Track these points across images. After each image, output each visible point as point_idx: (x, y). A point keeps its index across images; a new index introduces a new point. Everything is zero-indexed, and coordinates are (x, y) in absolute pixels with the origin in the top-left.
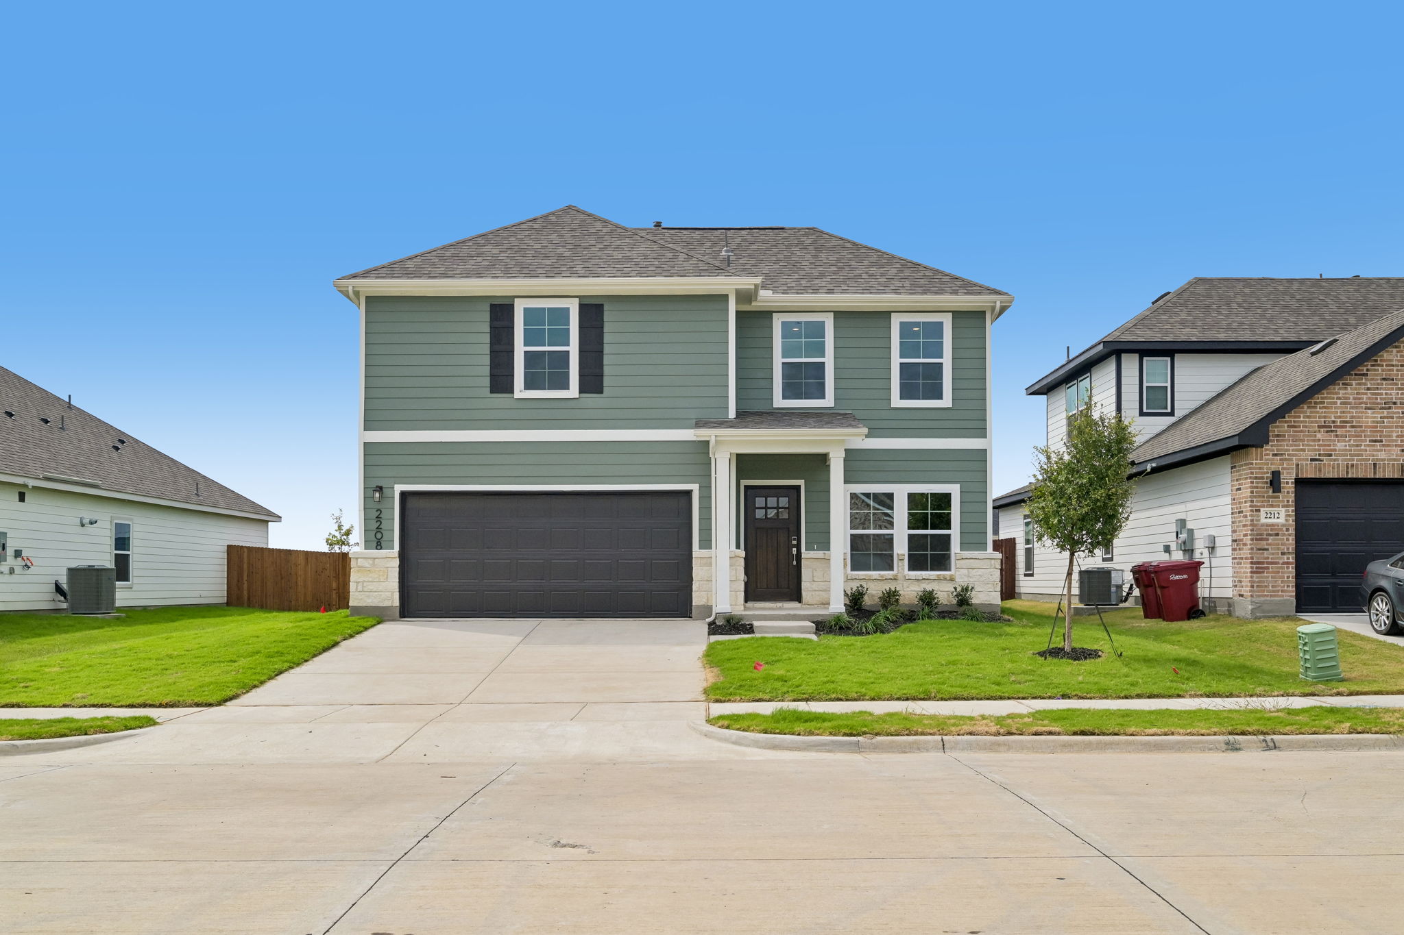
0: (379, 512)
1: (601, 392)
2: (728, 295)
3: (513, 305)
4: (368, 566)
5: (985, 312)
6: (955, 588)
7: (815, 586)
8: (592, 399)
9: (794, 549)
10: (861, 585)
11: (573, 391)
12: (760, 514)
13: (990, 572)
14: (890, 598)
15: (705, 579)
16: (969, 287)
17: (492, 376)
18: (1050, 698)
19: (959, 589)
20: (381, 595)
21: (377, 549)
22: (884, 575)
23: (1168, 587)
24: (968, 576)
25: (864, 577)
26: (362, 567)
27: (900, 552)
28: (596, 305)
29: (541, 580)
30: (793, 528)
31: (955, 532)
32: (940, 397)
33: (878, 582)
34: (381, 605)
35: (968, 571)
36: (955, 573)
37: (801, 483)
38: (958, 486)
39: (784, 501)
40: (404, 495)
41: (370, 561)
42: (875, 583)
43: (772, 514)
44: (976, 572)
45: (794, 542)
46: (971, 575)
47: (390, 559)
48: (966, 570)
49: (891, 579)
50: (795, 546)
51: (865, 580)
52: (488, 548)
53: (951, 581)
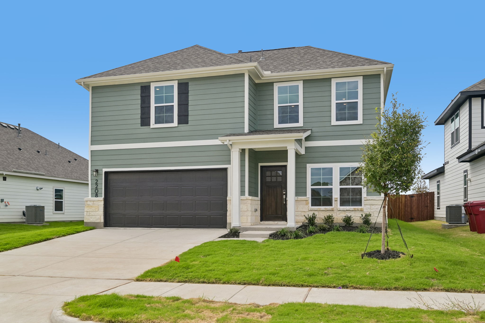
0: (97, 181)
1: (188, 123)
2: (244, 73)
3: (150, 86)
4: (91, 204)
5: (380, 74)
6: (362, 215)
8: (183, 127)
9: (284, 196)
10: (314, 214)
11: (175, 123)
12: (268, 179)
14: (329, 220)
16: (371, 62)
17: (141, 118)
18: (334, 287)
19: (364, 216)
20: (96, 217)
21: (96, 197)
22: (327, 208)
24: (370, 209)
25: (317, 209)
26: (89, 205)
27: (336, 197)
28: (185, 83)
29: (163, 210)
30: (284, 185)
31: (364, 187)
32: (356, 119)
33: (324, 211)
34: (96, 221)
35: (370, 207)
36: (363, 207)
37: (287, 164)
39: (279, 173)
40: (106, 173)
41: (92, 202)
42: (323, 212)
43: (274, 179)
44: (374, 207)
45: (284, 193)
46: (372, 208)
47: (100, 201)
48: (369, 206)
49: (331, 210)
50: (284, 194)
51: (317, 211)
52: (141, 196)
53: (361, 212)
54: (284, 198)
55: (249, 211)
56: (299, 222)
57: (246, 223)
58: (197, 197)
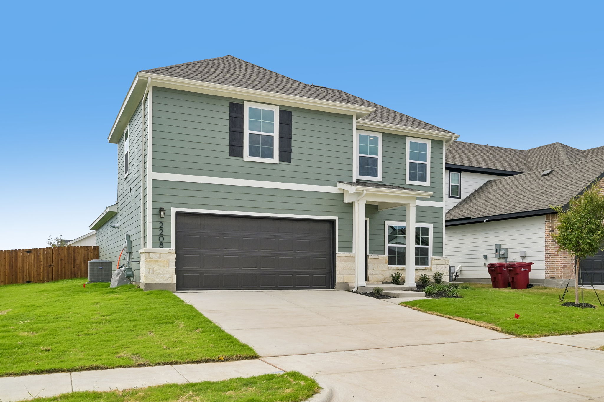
0: (161, 224)
1: (290, 162)
2: (353, 116)
3: (243, 105)
4: (156, 258)
5: (443, 141)
6: (433, 274)
7: (374, 272)
8: (285, 165)
11: (276, 159)
13: (445, 266)
15: (343, 268)
17: (231, 146)
19: (435, 275)
20: (164, 276)
21: (160, 248)
22: (402, 267)
23: (519, 274)
24: (437, 268)
25: (395, 268)
26: (151, 258)
28: (288, 111)
29: (255, 268)
31: (430, 247)
32: (425, 180)
34: (165, 282)
36: (432, 266)
37: (367, 219)
38: (432, 225)
40: (177, 214)
41: (158, 255)
44: (440, 266)
46: (439, 268)
47: (171, 254)
48: (436, 265)
52: (226, 249)
53: (431, 270)
56: (379, 282)
58: (298, 252)
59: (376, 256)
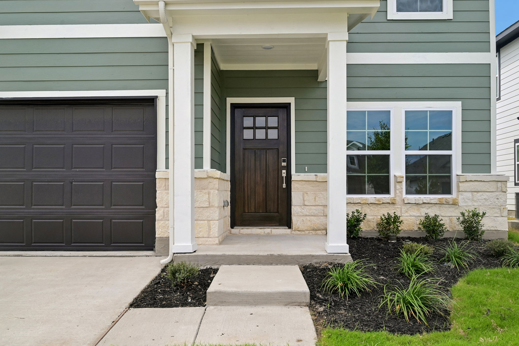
7: (306, 211)
9: (284, 171)
10: (357, 210)
12: (248, 134)
13: (497, 196)
14: (389, 225)
19: (466, 215)
22: (381, 198)
24: (473, 200)
25: (359, 201)
27: (398, 174)
30: (282, 148)
31: (456, 152)
32: (440, 8)
33: (374, 206)
35: (473, 195)
36: (458, 196)
37: (291, 100)
38: (459, 104)
39: (273, 121)
42: (371, 208)
43: (260, 135)
44: (481, 196)
45: (284, 164)
46: (475, 199)
48: (470, 193)
49: (389, 203)
50: (284, 168)
51: (360, 205)
53: (453, 206)
54: (284, 175)
55: (213, 206)
56: (319, 230)
57: (206, 239)
58: (77, 171)
59: (311, 176)
